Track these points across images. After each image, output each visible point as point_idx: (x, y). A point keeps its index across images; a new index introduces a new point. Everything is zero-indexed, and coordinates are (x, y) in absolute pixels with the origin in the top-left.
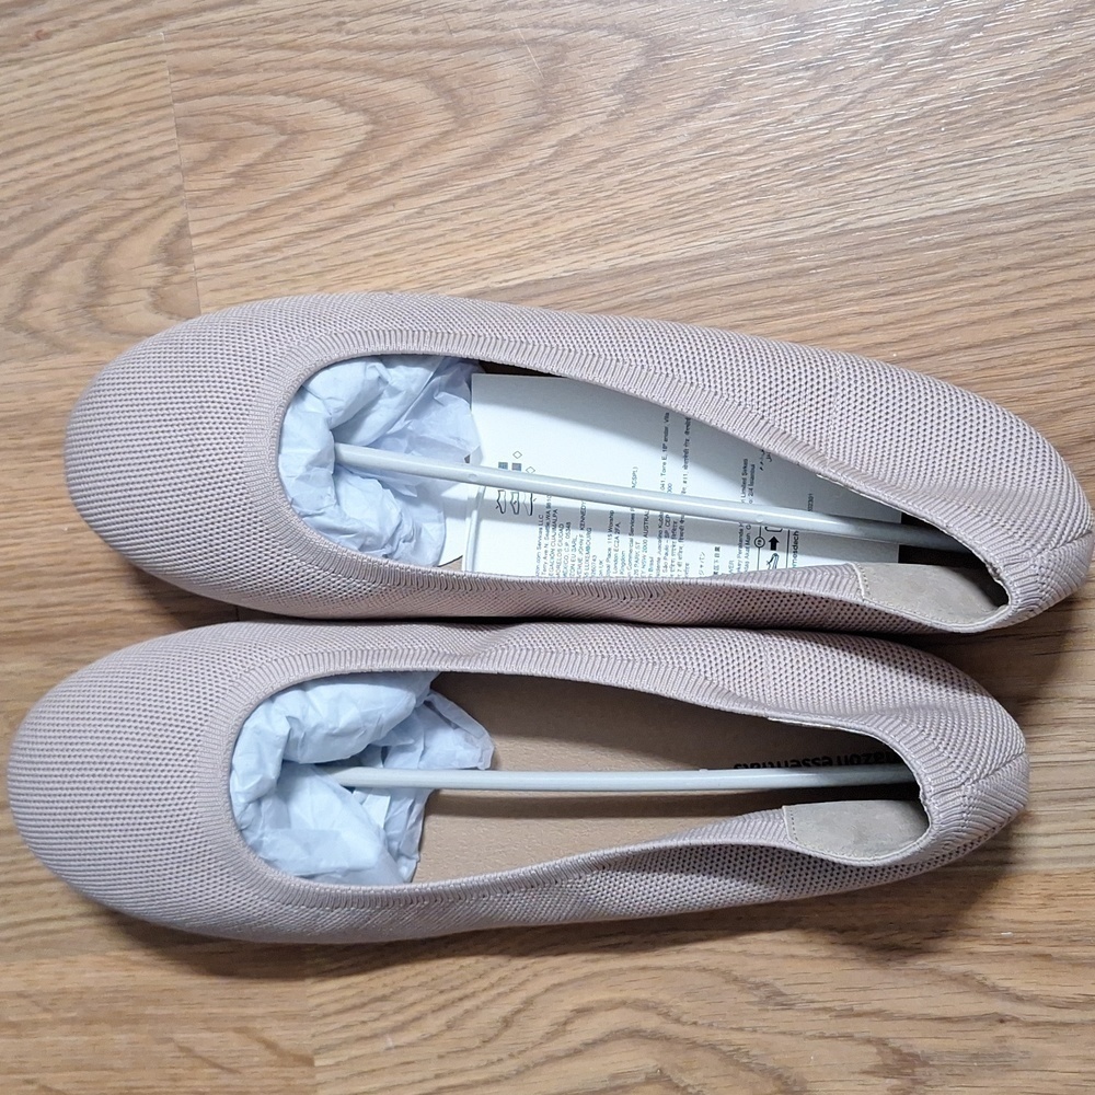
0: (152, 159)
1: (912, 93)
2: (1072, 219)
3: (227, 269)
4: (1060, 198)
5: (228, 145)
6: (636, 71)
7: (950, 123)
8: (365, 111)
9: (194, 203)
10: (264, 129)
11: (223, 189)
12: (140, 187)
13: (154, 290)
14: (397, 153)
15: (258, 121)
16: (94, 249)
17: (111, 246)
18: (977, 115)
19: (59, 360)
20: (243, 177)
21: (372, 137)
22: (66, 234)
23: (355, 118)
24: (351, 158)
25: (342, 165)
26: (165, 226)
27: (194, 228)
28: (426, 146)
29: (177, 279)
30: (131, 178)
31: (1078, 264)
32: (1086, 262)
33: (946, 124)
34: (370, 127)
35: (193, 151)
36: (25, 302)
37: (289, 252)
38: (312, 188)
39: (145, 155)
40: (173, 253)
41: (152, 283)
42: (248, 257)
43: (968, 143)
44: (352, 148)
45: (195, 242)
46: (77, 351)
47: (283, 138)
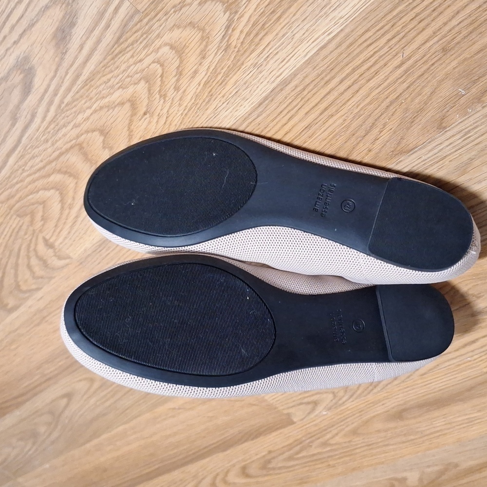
0: (21, 226)
1: (180, 105)
2: (258, 117)
3: (64, 243)
4: (249, 113)
5: (32, 214)
6: (104, 141)
7: (199, 108)
8: (52, 188)
9: (41, 231)
10: (36, 206)
11: (43, 225)
12: (26, 234)
13: (55, 255)
14: (71, 194)
15: (33, 204)
16: (32, 254)
17: (35, 250)
18: (204, 101)
19: (53, 281)
20: (44, 219)
21: (61, 194)
22: (23, 253)
23: (52, 191)
24: (62, 201)
25: (62, 205)
26: (40, 240)
27: (47, 237)
28: (75, 189)
29: (57, 251)
30: (22, 233)
31: (271, 129)
32: (273, 128)
33: (198, 109)
34: (58, 192)
35: (27, 219)
36: (32, 272)
37: (73, 232)
38: (61, 214)
39: (18, 226)
40: (49, 245)
41: (53, 254)
42: (66, 238)
43: (209, 111)
44: (59, 199)
45: (51, 240)
46: (54, 277)
47: (42, 205)
